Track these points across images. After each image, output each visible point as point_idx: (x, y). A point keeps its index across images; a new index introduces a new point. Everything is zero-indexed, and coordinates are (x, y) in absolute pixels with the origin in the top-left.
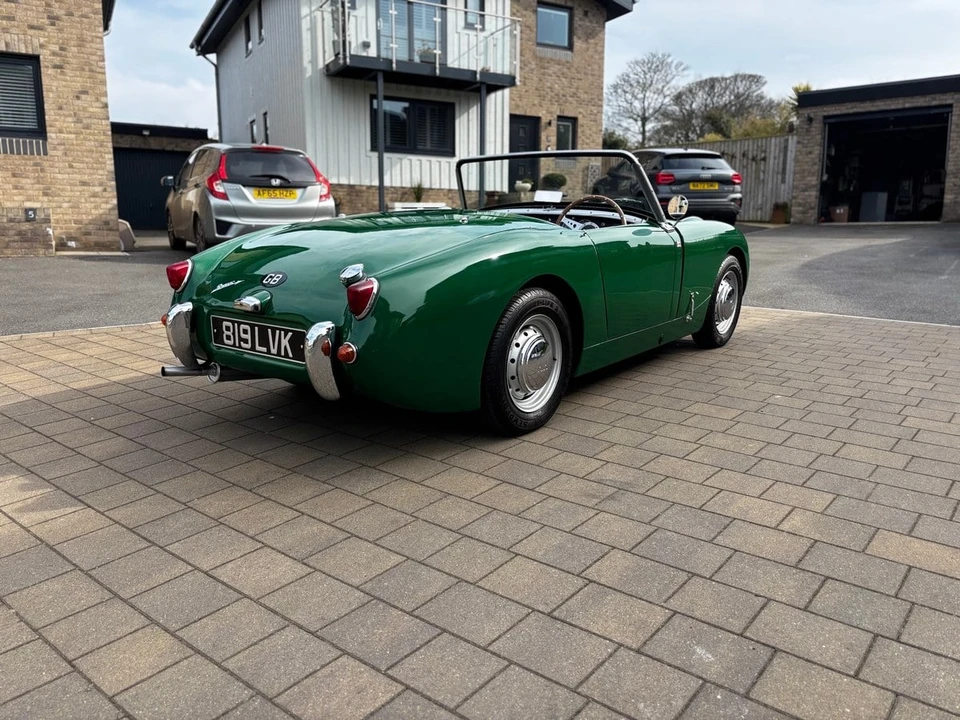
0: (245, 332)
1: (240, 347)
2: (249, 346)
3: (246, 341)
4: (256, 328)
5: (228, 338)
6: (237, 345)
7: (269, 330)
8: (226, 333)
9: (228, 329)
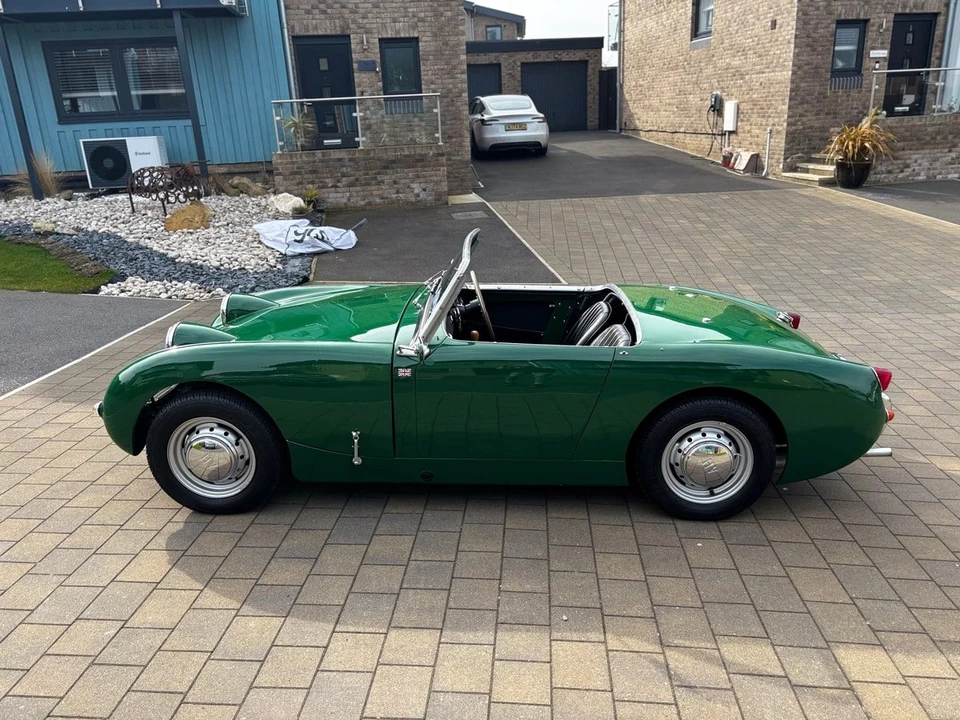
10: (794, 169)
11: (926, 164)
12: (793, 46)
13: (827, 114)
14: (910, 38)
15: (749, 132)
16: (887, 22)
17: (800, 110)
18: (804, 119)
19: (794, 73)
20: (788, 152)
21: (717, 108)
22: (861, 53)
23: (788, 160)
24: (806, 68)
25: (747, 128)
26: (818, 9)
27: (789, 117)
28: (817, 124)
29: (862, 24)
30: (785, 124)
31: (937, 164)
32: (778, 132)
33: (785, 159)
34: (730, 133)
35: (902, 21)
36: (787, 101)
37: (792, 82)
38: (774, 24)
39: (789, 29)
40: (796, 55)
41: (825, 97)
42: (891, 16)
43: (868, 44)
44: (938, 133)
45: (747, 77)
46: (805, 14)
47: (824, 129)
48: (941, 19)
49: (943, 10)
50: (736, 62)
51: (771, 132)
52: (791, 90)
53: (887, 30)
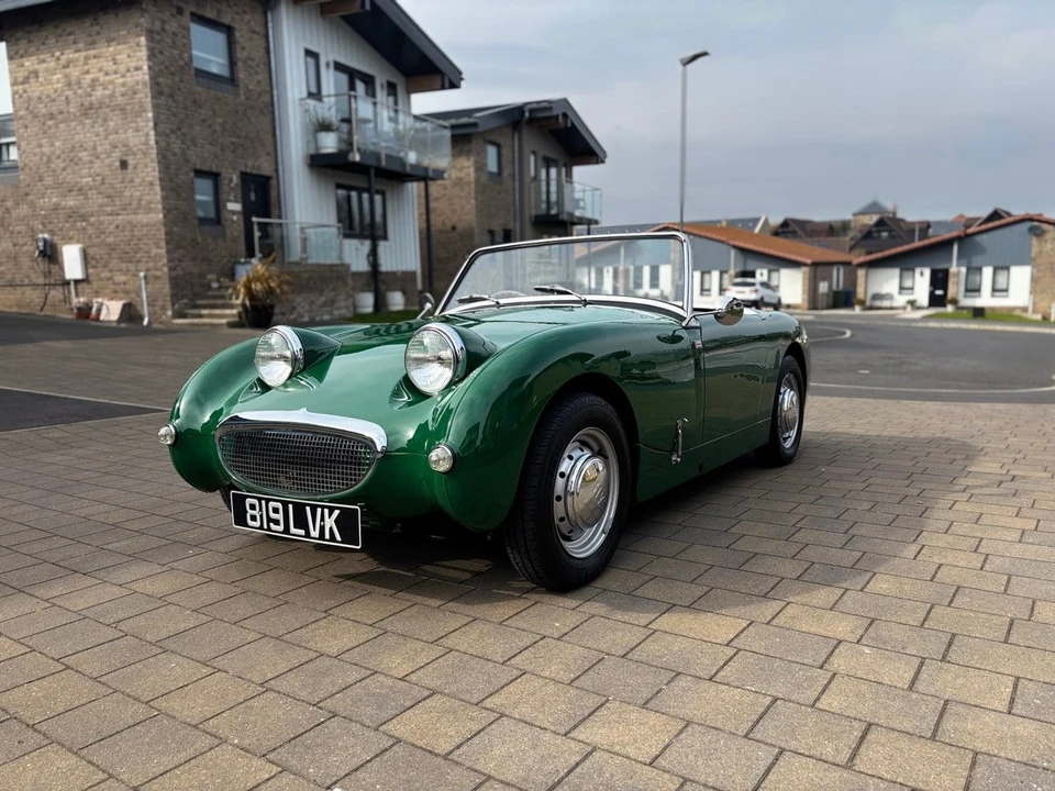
10: (184, 316)
11: (307, 307)
12: (158, 189)
13: (203, 261)
14: (253, 196)
15: (109, 279)
16: (235, 179)
17: (177, 255)
18: (183, 264)
19: (165, 216)
20: (175, 297)
21: (50, 254)
22: (218, 204)
23: (176, 306)
24: (175, 212)
25: (105, 274)
26: (175, 154)
27: (169, 261)
28: (195, 270)
29: (214, 176)
30: (166, 269)
31: (315, 307)
32: (157, 278)
33: (173, 305)
34: (77, 282)
35: (247, 179)
36: (163, 244)
37: (165, 225)
38: (124, 165)
39: (149, 171)
40: (164, 198)
41: (198, 244)
42: (238, 173)
43: (223, 196)
44: (310, 278)
45: (92, 219)
46: (164, 157)
47: (202, 276)
48: (274, 182)
49: (274, 175)
50: (71, 202)
51: (145, 277)
52: (166, 234)
53: (236, 185)
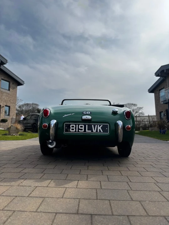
0: (81, 127)
1: (78, 131)
2: (83, 131)
3: (82, 130)
4: (87, 126)
5: (73, 129)
6: (77, 131)
7: (93, 126)
8: (71, 128)
9: (73, 127)
